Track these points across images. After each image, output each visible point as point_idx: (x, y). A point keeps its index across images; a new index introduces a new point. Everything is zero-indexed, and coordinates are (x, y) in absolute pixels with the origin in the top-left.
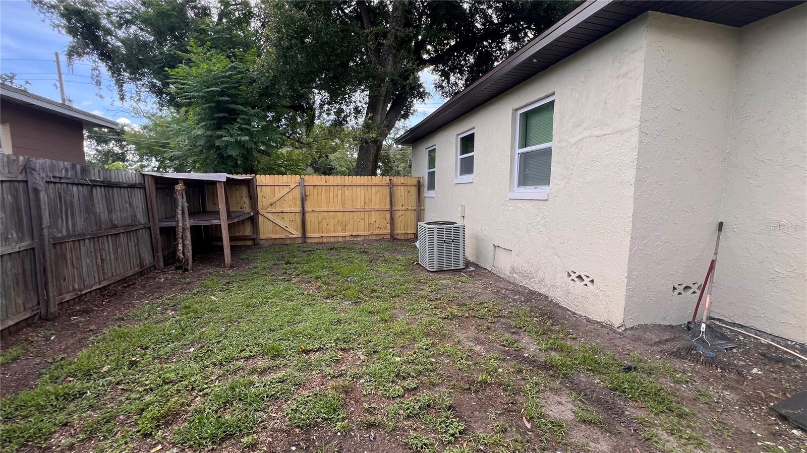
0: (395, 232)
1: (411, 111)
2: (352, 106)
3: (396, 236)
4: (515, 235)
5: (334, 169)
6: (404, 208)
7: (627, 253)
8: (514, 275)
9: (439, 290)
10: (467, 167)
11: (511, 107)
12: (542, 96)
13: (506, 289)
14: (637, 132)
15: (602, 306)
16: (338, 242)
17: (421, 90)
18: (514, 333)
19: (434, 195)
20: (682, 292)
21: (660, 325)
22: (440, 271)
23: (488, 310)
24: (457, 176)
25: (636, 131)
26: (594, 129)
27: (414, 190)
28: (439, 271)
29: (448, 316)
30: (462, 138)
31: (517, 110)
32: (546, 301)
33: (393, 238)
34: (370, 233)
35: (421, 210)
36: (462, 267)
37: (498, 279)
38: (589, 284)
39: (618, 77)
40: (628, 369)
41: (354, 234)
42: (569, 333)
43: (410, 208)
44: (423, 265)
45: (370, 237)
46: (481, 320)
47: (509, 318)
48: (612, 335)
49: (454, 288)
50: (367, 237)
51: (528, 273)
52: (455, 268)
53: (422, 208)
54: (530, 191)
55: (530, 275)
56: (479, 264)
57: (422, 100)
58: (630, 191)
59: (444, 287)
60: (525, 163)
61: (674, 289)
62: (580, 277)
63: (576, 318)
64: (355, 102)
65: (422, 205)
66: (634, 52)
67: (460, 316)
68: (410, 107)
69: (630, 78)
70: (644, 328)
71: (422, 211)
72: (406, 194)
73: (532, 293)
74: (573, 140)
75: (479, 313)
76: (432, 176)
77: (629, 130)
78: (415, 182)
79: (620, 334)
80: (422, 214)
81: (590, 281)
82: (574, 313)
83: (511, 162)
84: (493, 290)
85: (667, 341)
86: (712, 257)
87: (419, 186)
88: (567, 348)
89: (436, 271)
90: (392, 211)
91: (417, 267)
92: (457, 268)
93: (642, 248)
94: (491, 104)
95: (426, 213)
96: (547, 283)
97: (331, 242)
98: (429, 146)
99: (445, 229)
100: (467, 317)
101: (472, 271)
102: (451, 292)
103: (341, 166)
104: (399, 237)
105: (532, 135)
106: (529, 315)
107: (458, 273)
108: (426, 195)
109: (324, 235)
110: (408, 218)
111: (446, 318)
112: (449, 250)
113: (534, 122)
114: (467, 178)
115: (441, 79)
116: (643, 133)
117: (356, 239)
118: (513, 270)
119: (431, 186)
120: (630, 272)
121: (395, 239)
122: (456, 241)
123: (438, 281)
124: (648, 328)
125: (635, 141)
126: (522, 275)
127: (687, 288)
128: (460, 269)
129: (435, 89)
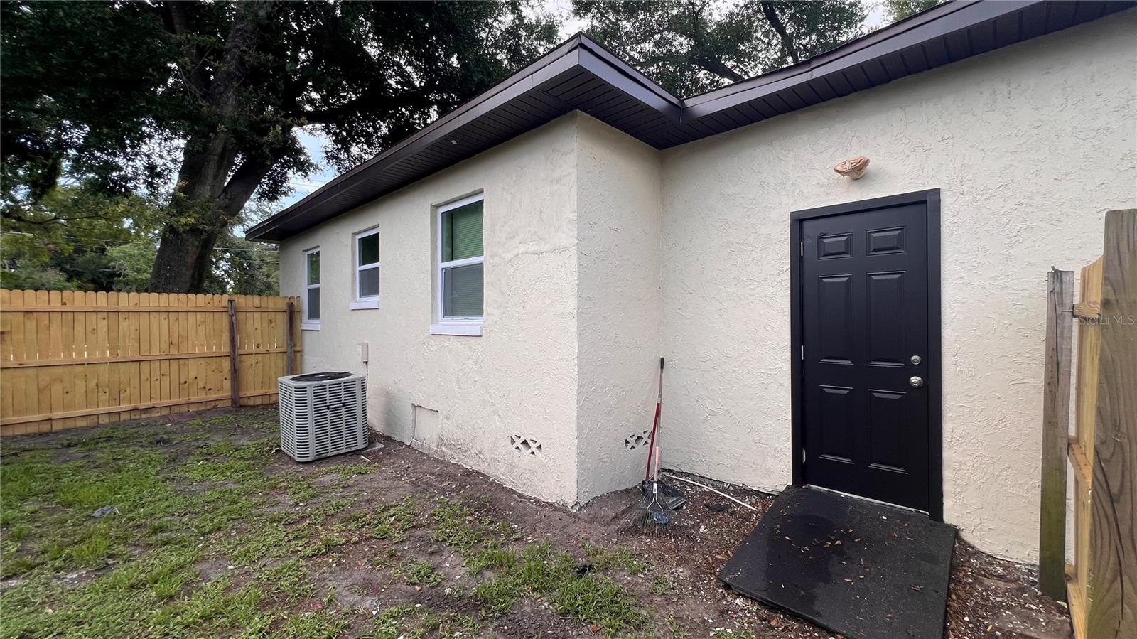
0: (243, 394)
1: (283, 189)
2: (140, 163)
3: (242, 402)
4: (442, 388)
5: (119, 276)
6: (261, 349)
7: (574, 406)
8: (444, 448)
9: (313, 497)
10: (370, 284)
11: (430, 202)
12: (468, 192)
13: (431, 474)
14: (575, 252)
15: (553, 481)
16: (98, 425)
17: (302, 158)
18: (433, 553)
19: (319, 327)
20: (635, 445)
21: (616, 493)
22: (320, 460)
23: (395, 520)
24: (354, 298)
25: (573, 251)
26: (531, 243)
27: (282, 319)
28: (318, 460)
29: (319, 550)
30: (362, 238)
31: (437, 207)
32: (486, 483)
33: (237, 404)
34: (183, 400)
35: (295, 352)
36: (360, 445)
37: (420, 456)
38: (537, 451)
39: (552, 181)
40: (582, 571)
41: (142, 405)
42: (513, 531)
43: (274, 349)
44: (289, 453)
45: (185, 409)
46: (381, 543)
47: (428, 526)
48: (566, 520)
49: (343, 487)
50: (177, 410)
51: (461, 444)
52: (349, 450)
53: (298, 348)
54: (459, 324)
55: (463, 447)
56: (392, 436)
57: (303, 174)
58: (573, 326)
59: (325, 488)
60: (452, 282)
61: (627, 442)
62: (525, 443)
63: (524, 503)
64: (148, 156)
65: (298, 344)
66: (566, 154)
67: (343, 545)
68: (282, 182)
69: (564, 185)
70: (599, 500)
71: (298, 354)
72: (265, 325)
73: (467, 473)
74: (508, 256)
75: (378, 530)
76: (314, 295)
77: (567, 248)
78: (282, 305)
79: (575, 516)
80: (298, 359)
81: (537, 448)
82: (521, 496)
83: (432, 282)
84: (411, 478)
85: (623, 514)
86: (657, 400)
87: (292, 312)
88: (508, 560)
89: (312, 462)
90: (234, 355)
91: (277, 457)
92: (353, 449)
93: (590, 397)
94: (402, 194)
95: (306, 357)
96: (487, 455)
97: (76, 429)
98: (310, 247)
99: (328, 387)
100: (356, 543)
101: (380, 450)
102: (334, 498)
103: (138, 271)
104: (251, 402)
105: (458, 244)
106: (459, 513)
107: (355, 457)
108: (304, 327)
109: (53, 415)
110: (270, 367)
111: (314, 555)
112: (336, 422)
113: (462, 225)
114: (371, 301)
115: (335, 146)
116: (582, 254)
117: (148, 416)
118: (441, 442)
119: (314, 313)
120: (580, 429)
121: (241, 406)
122: (348, 405)
123: (315, 478)
124: (603, 500)
125: (573, 262)
126: (453, 447)
127: (639, 438)
128: (358, 450)
129: (326, 161)
